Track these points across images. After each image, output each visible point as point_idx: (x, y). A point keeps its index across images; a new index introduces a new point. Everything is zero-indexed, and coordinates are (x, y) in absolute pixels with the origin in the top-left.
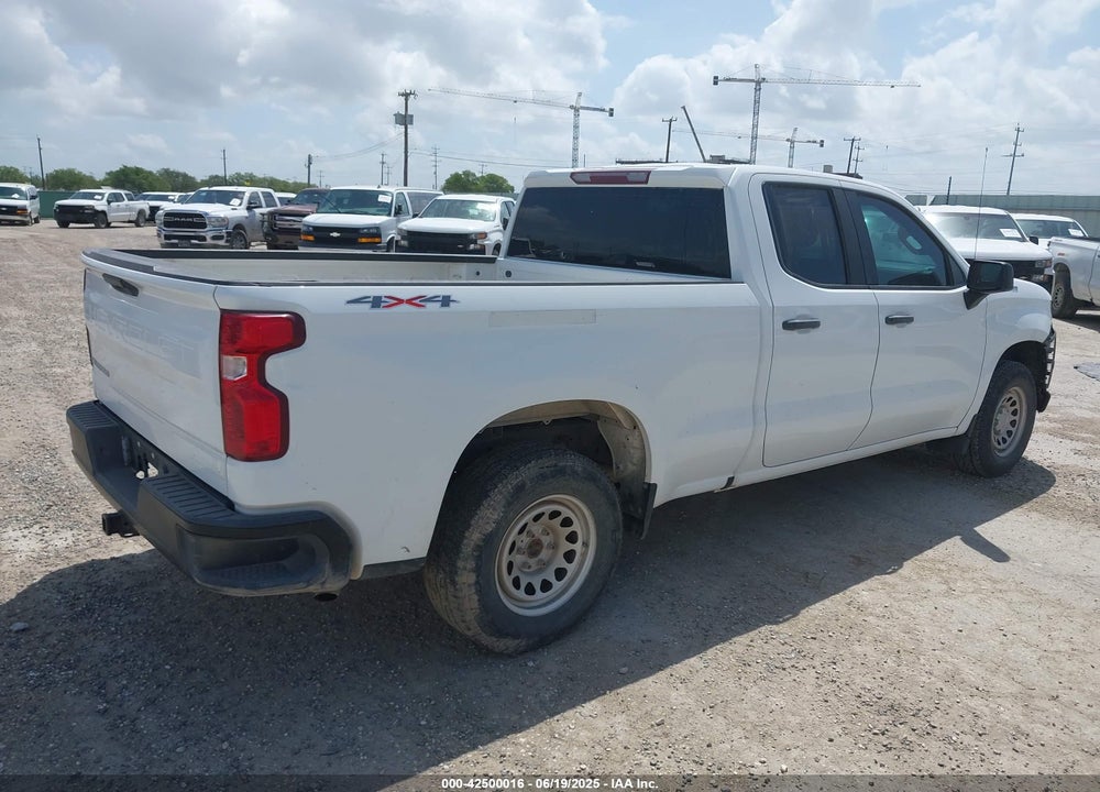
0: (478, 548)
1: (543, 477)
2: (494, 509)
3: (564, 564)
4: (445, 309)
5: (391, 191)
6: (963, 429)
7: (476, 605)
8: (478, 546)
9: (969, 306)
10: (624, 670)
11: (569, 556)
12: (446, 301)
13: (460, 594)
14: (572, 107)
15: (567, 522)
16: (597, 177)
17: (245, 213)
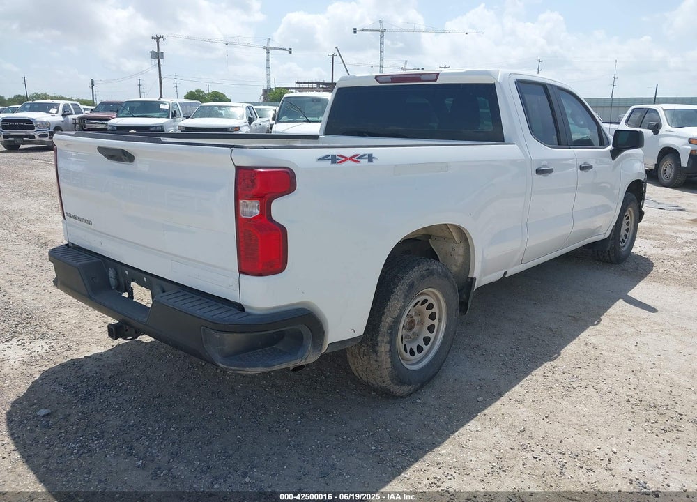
0: (391, 327)
1: (423, 277)
2: (398, 301)
3: (428, 334)
4: (371, 164)
5: (167, 102)
6: (607, 235)
7: (389, 365)
8: (391, 326)
9: (613, 159)
10: (481, 399)
11: (431, 329)
12: (370, 158)
13: (379, 359)
14: (264, 47)
15: (430, 306)
16: (395, 78)
17: (61, 119)
